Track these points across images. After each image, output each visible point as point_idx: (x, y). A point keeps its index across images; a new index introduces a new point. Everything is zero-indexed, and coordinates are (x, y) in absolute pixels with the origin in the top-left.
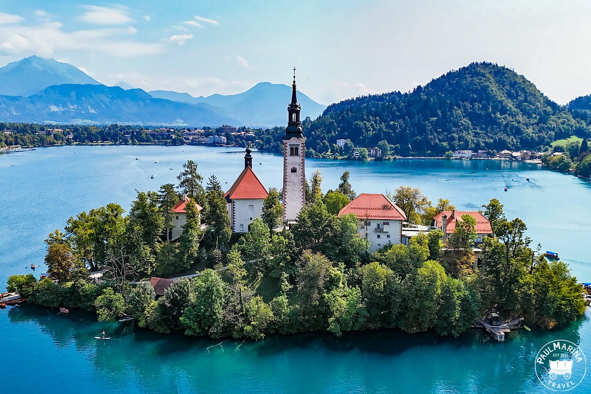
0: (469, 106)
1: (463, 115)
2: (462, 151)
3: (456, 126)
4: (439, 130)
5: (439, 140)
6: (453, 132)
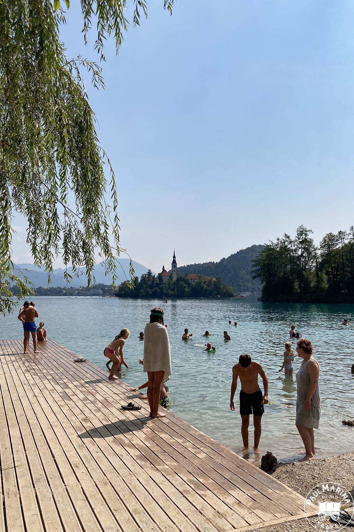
2: (245, 292)
3: (242, 279)
6: (241, 282)
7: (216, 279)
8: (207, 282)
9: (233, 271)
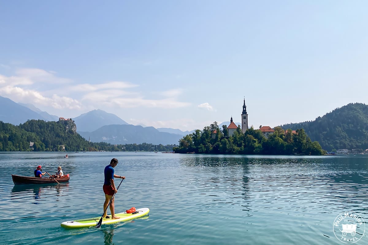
0: (346, 125)
1: (342, 130)
2: (342, 150)
3: (338, 136)
4: (328, 138)
5: (328, 143)
6: (337, 139)
7: (296, 132)
8: (284, 135)
9: (328, 129)
